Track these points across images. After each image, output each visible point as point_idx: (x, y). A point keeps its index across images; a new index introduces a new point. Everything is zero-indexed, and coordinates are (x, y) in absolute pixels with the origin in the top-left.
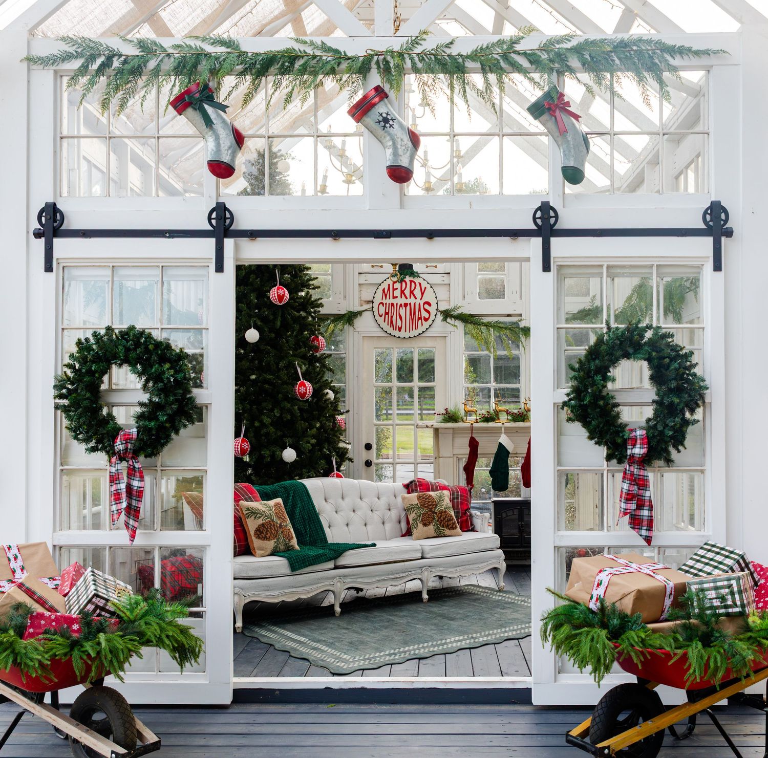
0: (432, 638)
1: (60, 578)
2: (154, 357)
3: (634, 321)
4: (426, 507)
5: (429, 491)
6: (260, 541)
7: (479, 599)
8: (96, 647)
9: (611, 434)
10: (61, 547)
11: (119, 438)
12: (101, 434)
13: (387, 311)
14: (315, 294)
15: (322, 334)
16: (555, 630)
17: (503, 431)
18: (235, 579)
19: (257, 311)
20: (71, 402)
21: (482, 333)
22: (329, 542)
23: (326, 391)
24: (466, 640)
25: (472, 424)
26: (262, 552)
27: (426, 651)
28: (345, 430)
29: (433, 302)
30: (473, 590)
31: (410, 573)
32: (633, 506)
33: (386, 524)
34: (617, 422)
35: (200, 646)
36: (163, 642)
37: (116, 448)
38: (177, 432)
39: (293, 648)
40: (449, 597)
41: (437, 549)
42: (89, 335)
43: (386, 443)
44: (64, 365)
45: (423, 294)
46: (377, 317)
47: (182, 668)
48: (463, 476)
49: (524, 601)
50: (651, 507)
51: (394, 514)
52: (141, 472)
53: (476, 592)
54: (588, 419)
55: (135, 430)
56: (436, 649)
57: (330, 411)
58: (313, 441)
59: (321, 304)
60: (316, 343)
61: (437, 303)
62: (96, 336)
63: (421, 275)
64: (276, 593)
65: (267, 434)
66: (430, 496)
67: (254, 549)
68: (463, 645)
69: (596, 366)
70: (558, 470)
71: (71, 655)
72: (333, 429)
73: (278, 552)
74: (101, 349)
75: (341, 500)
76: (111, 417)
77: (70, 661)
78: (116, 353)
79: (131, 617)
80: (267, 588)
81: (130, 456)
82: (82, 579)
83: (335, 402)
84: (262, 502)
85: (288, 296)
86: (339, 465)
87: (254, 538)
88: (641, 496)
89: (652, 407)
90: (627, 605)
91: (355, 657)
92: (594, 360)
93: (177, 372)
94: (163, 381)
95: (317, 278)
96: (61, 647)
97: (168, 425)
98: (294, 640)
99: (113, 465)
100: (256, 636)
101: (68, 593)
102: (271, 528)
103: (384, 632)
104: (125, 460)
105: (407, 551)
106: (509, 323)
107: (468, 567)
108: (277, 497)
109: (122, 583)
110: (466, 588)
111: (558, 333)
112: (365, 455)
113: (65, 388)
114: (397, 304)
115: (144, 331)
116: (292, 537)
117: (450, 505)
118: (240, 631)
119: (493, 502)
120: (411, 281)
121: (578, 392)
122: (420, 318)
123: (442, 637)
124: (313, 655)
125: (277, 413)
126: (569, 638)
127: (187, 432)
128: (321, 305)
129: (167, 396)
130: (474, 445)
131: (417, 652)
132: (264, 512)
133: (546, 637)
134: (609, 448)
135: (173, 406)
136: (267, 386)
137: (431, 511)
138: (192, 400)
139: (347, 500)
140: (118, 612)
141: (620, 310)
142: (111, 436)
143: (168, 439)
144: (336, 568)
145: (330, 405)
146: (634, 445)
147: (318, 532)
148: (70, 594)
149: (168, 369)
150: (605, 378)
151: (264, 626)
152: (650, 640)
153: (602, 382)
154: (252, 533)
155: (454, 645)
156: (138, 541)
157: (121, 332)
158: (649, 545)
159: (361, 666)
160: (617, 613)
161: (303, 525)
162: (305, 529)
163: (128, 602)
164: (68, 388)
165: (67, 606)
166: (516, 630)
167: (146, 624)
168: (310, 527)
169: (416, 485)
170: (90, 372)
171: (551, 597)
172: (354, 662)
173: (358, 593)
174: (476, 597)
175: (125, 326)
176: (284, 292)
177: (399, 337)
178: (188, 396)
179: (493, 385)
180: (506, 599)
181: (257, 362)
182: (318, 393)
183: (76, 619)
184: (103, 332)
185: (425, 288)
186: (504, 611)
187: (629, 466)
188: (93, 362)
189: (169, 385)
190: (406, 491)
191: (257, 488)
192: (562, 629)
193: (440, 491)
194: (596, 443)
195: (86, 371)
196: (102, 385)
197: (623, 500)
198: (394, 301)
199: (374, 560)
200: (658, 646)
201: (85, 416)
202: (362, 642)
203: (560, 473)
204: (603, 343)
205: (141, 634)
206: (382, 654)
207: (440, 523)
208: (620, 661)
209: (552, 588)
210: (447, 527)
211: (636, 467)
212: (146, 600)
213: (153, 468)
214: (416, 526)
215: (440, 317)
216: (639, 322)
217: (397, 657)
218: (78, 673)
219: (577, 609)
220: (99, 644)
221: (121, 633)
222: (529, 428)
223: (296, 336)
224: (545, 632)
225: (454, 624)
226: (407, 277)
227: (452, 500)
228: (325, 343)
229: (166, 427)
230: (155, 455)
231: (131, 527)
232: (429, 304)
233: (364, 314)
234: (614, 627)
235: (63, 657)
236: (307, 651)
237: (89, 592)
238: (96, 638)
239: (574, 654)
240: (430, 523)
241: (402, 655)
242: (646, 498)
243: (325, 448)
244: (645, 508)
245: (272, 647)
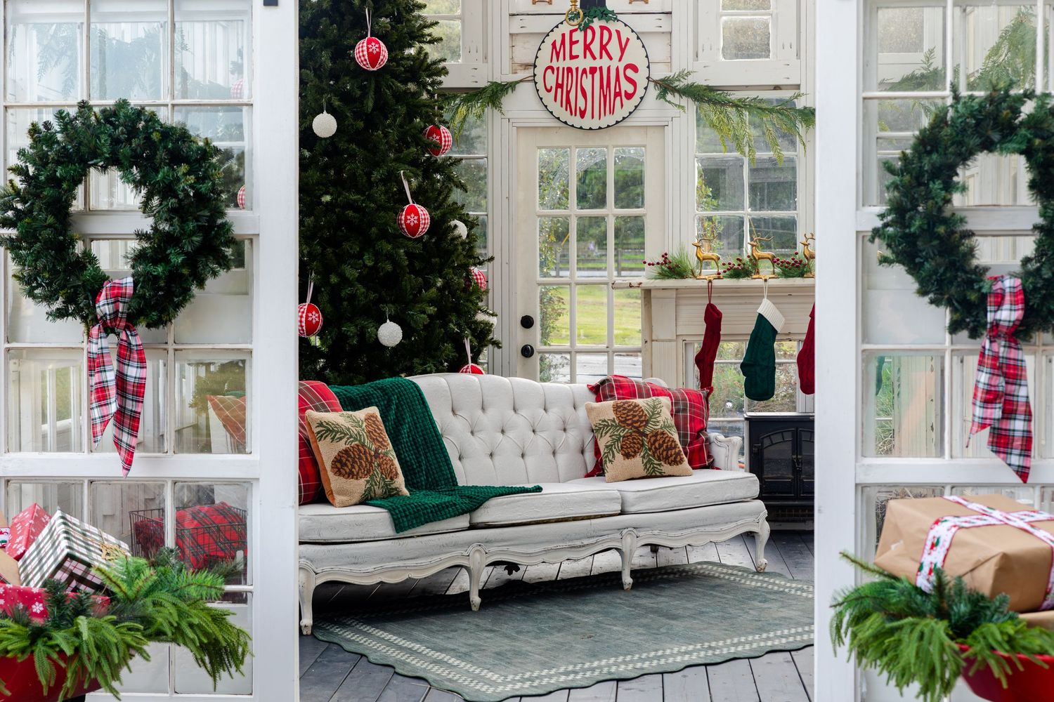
0: (640, 648)
1: (8, 530)
2: (161, 154)
3: (1002, 85)
4: (628, 425)
5: (635, 397)
6: (342, 479)
7: (722, 586)
8: (74, 639)
9: (958, 286)
10: (8, 481)
11: (104, 293)
12: (73, 287)
13: (560, 82)
14: (432, 52)
15: (444, 123)
16: (856, 624)
17: (766, 295)
18: (301, 543)
19: (332, 82)
20: (21, 232)
21: (729, 118)
22: (460, 484)
23: (453, 223)
24: (699, 651)
25: (710, 281)
26: (344, 498)
27: (630, 667)
28: (487, 292)
29: (641, 64)
30: (711, 570)
31: (601, 538)
32: (997, 413)
33: (558, 456)
34: (970, 264)
35: (246, 644)
36: (183, 634)
37: (98, 310)
38: (201, 284)
39: (401, 661)
40: (669, 581)
41: (648, 498)
42: (49, 116)
43: (557, 324)
44: (9, 169)
45: (623, 50)
46: (543, 92)
47: (215, 680)
48: (694, 371)
49: (802, 590)
50: (1028, 415)
51: (572, 438)
52: (140, 352)
53: (717, 575)
54: (917, 260)
55: (130, 280)
56: (646, 665)
57: (461, 257)
58: (432, 310)
59: (444, 68)
60: (435, 138)
61: (648, 67)
62: (63, 118)
63: (619, 17)
64: (370, 568)
65: (353, 297)
66: (636, 406)
67: (332, 493)
68: (694, 658)
69: (933, 165)
70: (864, 351)
71: (32, 652)
72: (465, 290)
73: (372, 499)
74: (71, 141)
75: (480, 412)
76: (89, 258)
77: (30, 662)
78: (96, 147)
79: (130, 593)
80: (353, 560)
81: (123, 324)
82: (45, 531)
83: (469, 243)
84: (345, 413)
85: (387, 55)
86: (476, 353)
87: (330, 474)
88: (1010, 395)
89: (1033, 238)
90: (984, 581)
91: (506, 677)
92: (929, 153)
93: (200, 180)
94: (176, 196)
95: (437, 23)
96: (15, 639)
97: (185, 271)
98: (401, 648)
99: (95, 341)
100: (336, 641)
101: (22, 554)
102: (360, 458)
103: (558, 637)
104: (113, 331)
105: (594, 501)
106: (777, 100)
107: (702, 529)
108: (369, 405)
109: (112, 539)
110: (699, 567)
111: (865, 107)
112: (521, 337)
113: (12, 208)
114: (577, 69)
115: (143, 109)
116: (397, 474)
117: (671, 421)
118: (309, 632)
119: (746, 419)
120: (602, 28)
121: (900, 212)
122: (618, 94)
123: (657, 647)
124: (434, 672)
125: (368, 261)
126: (880, 636)
127: (218, 284)
128: (444, 71)
129: (183, 221)
130: (713, 318)
131: (613, 669)
132: (348, 429)
133: (840, 637)
134: (954, 310)
135: (195, 238)
136: (350, 213)
137: (638, 432)
138: (226, 228)
139: (490, 411)
140: (108, 584)
141: (977, 75)
142: (90, 291)
143: (185, 295)
144: (473, 527)
145: (460, 248)
146: (999, 305)
147: (440, 466)
148: (27, 555)
149: (185, 174)
150: (949, 187)
151: (349, 625)
152: (1024, 638)
153: (943, 193)
154: (328, 465)
155: (679, 659)
156: (137, 471)
157: (103, 111)
158: (1025, 481)
159: (517, 690)
160: (965, 595)
161: (415, 454)
162: (419, 462)
163: (123, 569)
164: (16, 209)
165: (23, 575)
166: (787, 637)
167: (154, 604)
168: (426, 457)
169: (611, 386)
170: (54, 181)
171: (850, 569)
172: (505, 683)
173: (510, 573)
174: (718, 582)
175: (110, 102)
176: (380, 47)
177: (581, 128)
178: (219, 221)
179: (747, 212)
180: (770, 587)
181: (332, 172)
182: (439, 227)
183: (39, 594)
184: (73, 112)
185: (628, 40)
186: (766, 605)
187: (991, 342)
188: (58, 163)
189: (186, 202)
190: (594, 397)
191: (335, 389)
192: (868, 623)
193: (654, 398)
194: (932, 302)
195: (47, 178)
196: (74, 203)
197: (978, 403)
198: (573, 64)
199: (539, 515)
200: (1037, 648)
201: (46, 256)
202: (518, 653)
203: (866, 356)
204: (946, 123)
205: (147, 621)
206: (553, 672)
207: (654, 453)
208: (971, 673)
209: (851, 552)
210: (666, 459)
211: (1003, 343)
212: (153, 565)
213: (160, 346)
214: (611, 457)
215: (653, 92)
216: (1011, 84)
217: (579, 677)
218: (44, 682)
219: (893, 587)
220: (78, 634)
221: (115, 617)
222: (812, 288)
223: (401, 126)
224: (838, 628)
225: (678, 626)
226: (596, 20)
227: (675, 414)
228: (451, 139)
229: (182, 275)
230: (165, 323)
231: (124, 446)
232: (635, 69)
233: (519, 87)
234: (960, 617)
235: (19, 655)
236: (424, 666)
237: (59, 551)
238: (73, 625)
239: (888, 664)
240: (635, 452)
241: (588, 674)
242: (1020, 399)
243: (451, 321)
244: (1018, 417)
245: (364, 658)
